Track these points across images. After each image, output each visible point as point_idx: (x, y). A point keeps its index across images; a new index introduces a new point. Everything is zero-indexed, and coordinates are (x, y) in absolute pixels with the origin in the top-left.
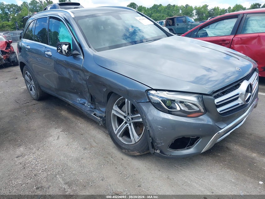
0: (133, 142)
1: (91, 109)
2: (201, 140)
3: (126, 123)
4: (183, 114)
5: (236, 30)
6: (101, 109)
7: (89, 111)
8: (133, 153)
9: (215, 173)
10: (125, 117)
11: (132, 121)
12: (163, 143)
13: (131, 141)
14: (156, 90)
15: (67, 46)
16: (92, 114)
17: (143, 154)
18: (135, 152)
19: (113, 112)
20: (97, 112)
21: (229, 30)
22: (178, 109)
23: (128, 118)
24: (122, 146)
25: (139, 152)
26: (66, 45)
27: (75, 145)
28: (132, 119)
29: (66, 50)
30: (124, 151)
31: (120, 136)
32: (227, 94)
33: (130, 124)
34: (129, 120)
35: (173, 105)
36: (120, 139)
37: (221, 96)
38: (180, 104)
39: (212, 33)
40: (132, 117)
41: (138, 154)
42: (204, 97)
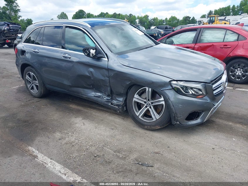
0: (155, 120)
1: (107, 100)
2: (204, 113)
3: (146, 107)
4: (193, 96)
5: (196, 40)
6: (118, 99)
7: (105, 102)
8: (155, 127)
9: (212, 136)
10: (145, 102)
11: (152, 105)
12: (181, 117)
13: (153, 119)
14: (177, 81)
15: (95, 50)
16: (110, 104)
17: (163, 127)
18: (157, 126)
19: (134, 99)
20: (115, 102)
21: (190, 40)
22: (191, 93)
23: (148, 103)
24: (144, 124)
25: (160, 126)
26: (93, 49)
27: (102, 127)
28: (152, 103)
29: (94, 53)
30: (146, 127)
31: (141, 117)
32: (217, 82)
33: (150, 108)
34: (149, 104)
35: (187, 91)
36: (142, 119)
37: (214, 84)
38: (191, 90)
39: (177, 41)
40: (151, 102)
41: (160, 127)
42: (206, 84)
